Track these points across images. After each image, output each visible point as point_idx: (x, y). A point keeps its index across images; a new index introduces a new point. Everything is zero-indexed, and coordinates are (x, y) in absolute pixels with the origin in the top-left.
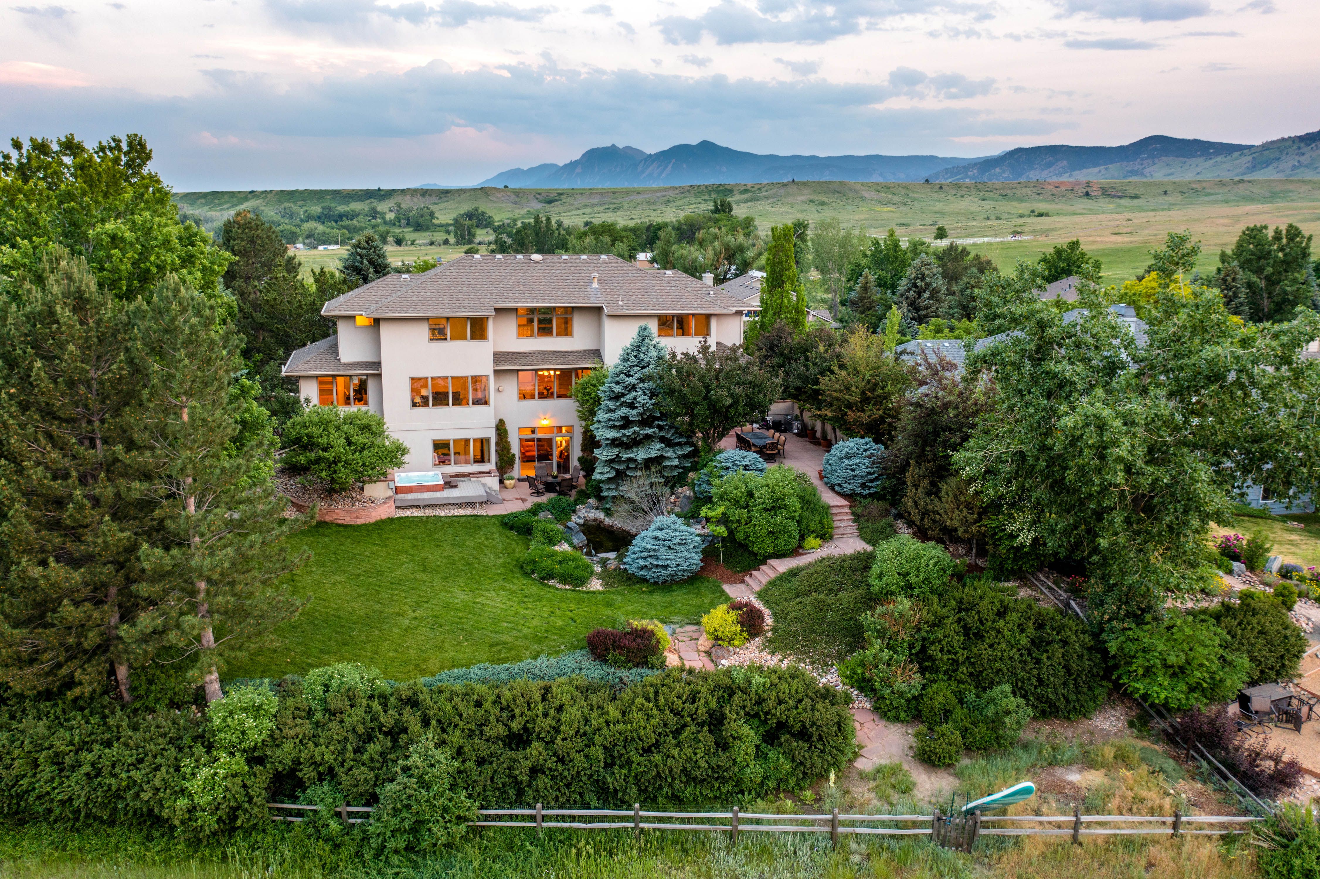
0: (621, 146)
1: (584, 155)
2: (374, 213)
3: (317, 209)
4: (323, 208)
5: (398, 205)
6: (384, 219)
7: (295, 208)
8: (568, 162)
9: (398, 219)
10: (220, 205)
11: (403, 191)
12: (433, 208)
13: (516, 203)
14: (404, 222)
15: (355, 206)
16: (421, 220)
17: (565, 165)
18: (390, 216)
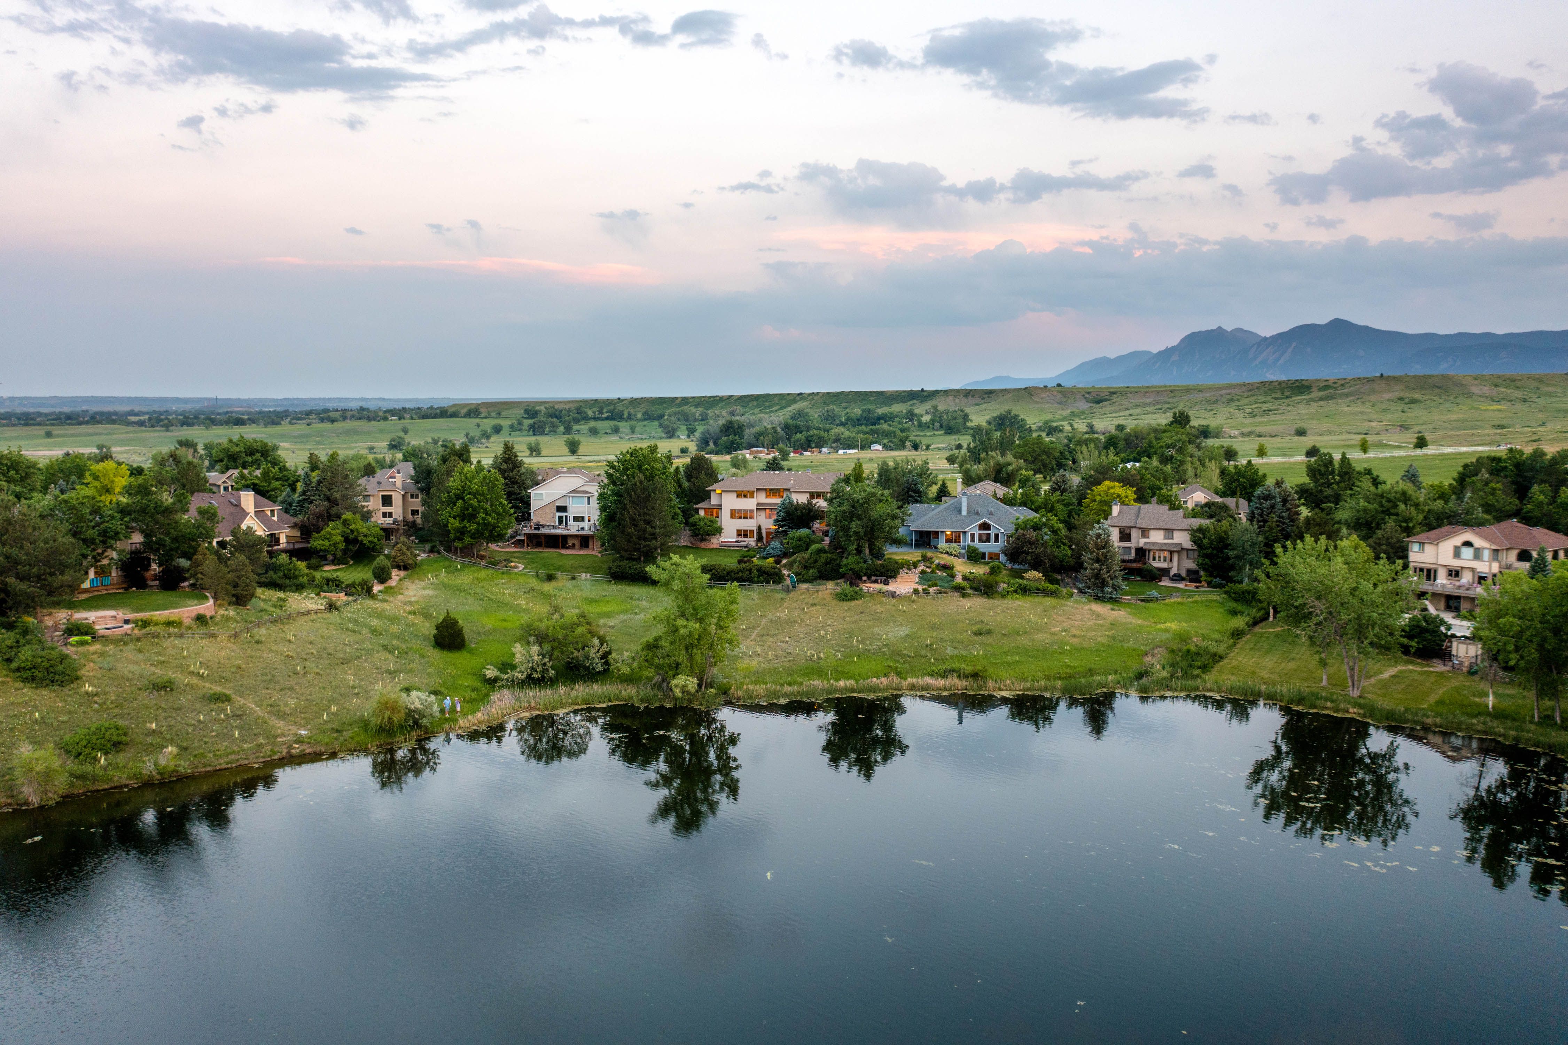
0: (1229, 327)
1: (1183, 340)
2: (911, 415)
3: (857, 411)
4: (863, 411)
5: (935, 408)
6: (919, 421)
7: (837, 410)
8: (1163, 348)
9: (933, 421)
10: (770, 407)
11: (946, 392)
12: (967, 410)
13: (1061, 403)
14: (937, 425)
15: (898, 408)
16: (952, 424)
17: (1160, 353)
18: (926, 418)
